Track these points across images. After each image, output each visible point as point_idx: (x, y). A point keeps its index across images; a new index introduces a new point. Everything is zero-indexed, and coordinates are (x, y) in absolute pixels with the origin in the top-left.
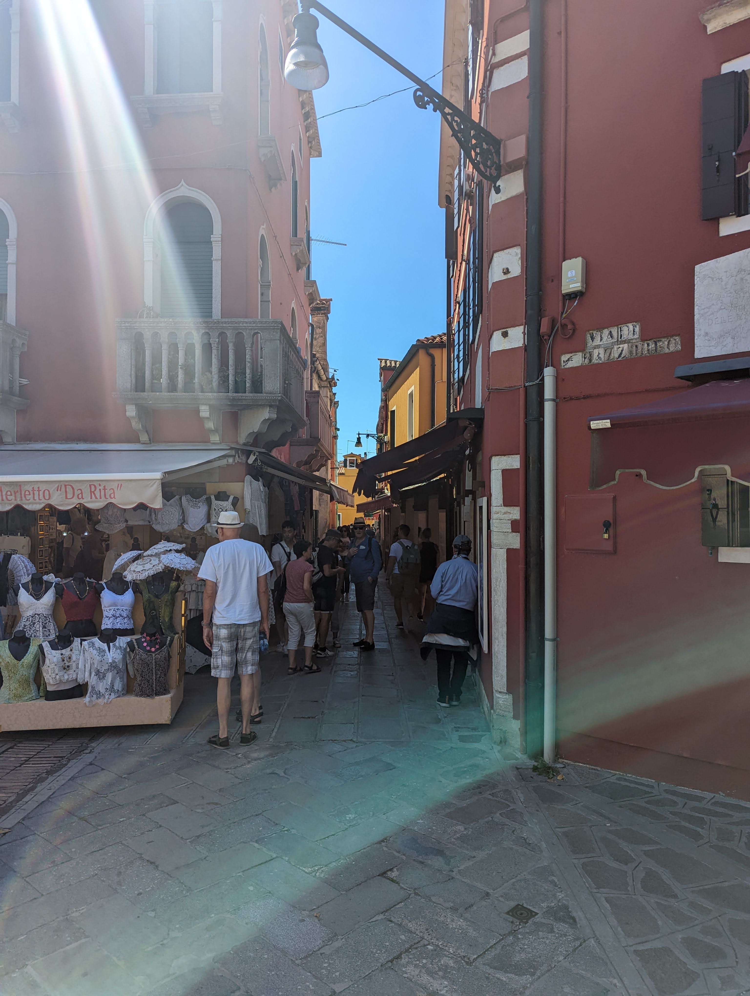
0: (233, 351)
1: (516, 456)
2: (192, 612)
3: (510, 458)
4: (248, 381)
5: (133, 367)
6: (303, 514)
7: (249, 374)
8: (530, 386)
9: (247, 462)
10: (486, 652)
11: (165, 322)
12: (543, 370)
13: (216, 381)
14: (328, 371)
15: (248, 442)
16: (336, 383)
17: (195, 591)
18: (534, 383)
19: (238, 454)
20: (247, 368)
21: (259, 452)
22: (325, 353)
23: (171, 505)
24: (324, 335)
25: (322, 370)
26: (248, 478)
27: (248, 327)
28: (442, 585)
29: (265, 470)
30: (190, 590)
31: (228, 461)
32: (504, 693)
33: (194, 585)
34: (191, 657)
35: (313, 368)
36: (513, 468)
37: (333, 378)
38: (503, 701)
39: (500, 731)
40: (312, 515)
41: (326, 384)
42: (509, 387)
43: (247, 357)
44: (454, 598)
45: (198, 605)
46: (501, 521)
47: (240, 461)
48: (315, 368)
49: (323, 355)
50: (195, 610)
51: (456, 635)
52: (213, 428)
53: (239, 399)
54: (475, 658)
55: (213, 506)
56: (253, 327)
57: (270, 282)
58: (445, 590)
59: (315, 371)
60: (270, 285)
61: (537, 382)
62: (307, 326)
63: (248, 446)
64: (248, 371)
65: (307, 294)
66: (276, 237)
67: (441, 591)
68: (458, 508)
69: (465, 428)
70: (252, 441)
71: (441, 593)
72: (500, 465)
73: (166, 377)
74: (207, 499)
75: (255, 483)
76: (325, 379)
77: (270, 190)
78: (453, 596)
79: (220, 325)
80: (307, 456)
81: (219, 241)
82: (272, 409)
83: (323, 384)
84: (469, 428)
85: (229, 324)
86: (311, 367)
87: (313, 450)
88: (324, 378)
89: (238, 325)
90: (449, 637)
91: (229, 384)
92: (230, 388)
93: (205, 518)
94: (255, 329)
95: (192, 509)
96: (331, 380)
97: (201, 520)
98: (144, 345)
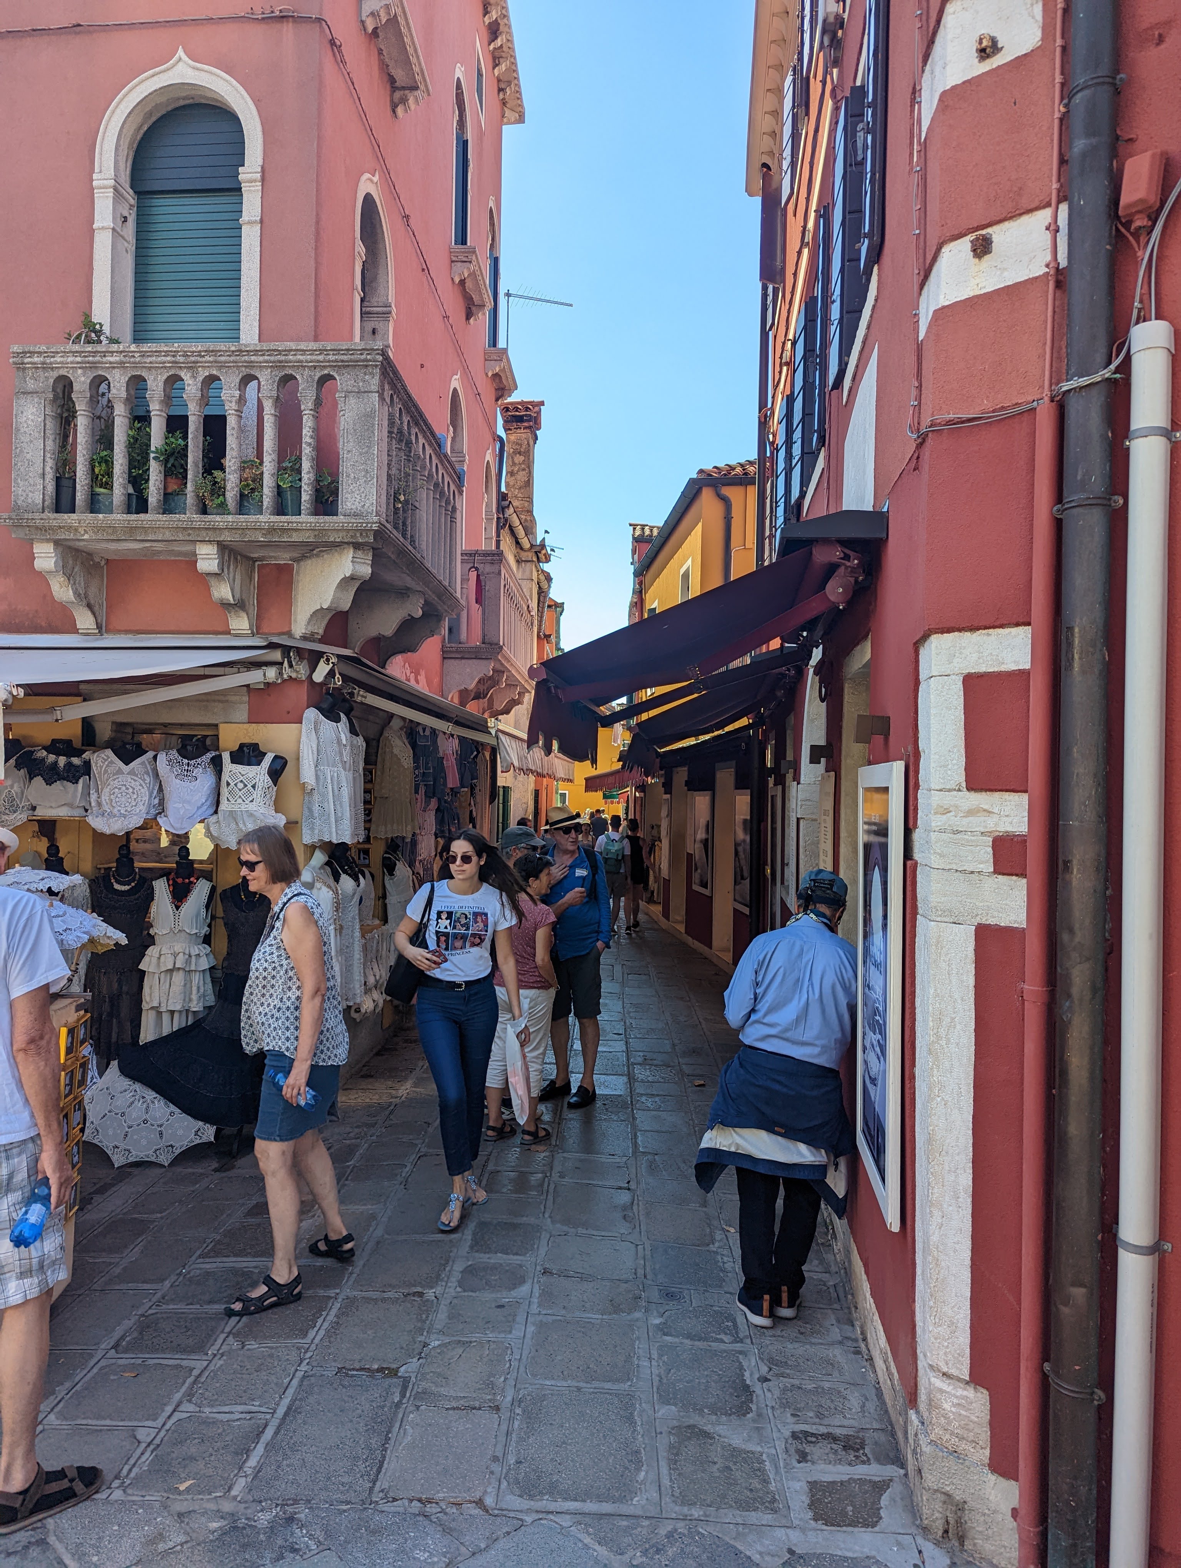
0: (272, 419)
1: (1014, 631)
2: (176, 1016)
3: (993, 638)
4: (305, 487)
5: (48, 455)
6: (472, 794)
7: (309, 472)
8: (1081, 388)
9: (310, 677)
10: (895, 1227)
11: (121, 352)
12: (1128, 331)
13: (233, 488)
14: (534, 534)
15: (313, 634)
16: (550, 555)
17: (183, 969)
18: (1097, 378)
19: (289, 658)
20: (304, 458)
21: (339, 656)
22: (530, 499)
23: (132, 773)
24: (528, 466)
25: (520, 527)
26: (311, 714)
27: (307, 362)
28: (755, 994)
29: (359, 699)
30: (170, 967)
31: (265, 674)
32: (959, 1380)
33: (181, 954)
34: (161, 1126)
35: (502, 520)
36: (1004, 668)
37: (543, 546)
38: (954, 1405)
39: (943, 1498)
40: (493, 796)
41: (530, 555)
42: (993, 411)
43: (304, 432)
44: (788, 1035)
45: (190, 1000)
46: (959, 836)
47: (294, 675)
48: (506, 520)
49: (526, 504)
50: (184, 1014)
51: (791, 1133)
52: (231, 599)
53: (284, 530)
54: (840, 1192)
55: (225, 777)
56: (319, 361)
57: (390, 306)
58: (763, 1007)
59: (505, 525)
60: (390, 313)
61: (1106, 373)
62: (492, 440)
63: (314, 641)
64: (306, 465)
65: (490, 374)
66: (407, 217)
67: (753, 1010)
68: (780, 787)
69: (831, 569)
70: (321, 631)
71: (753, 1017)
72: (956, 660)
73: (121, 480)
74: (213, 759)
75: (327, 725)
76: (529, 546)
77: (394, 111)
78: (786, 1030)
79: (243, 359)
80: (477, 680)
81: (255, 181)
82: (360, 554)
83: (525, 556)
84: (842, 570)
85: (263, 355)
86: (498, 518)
87: (487, 668)
88: (526, 544)
89: (283, 358)
90: (774, 1137)
91: (262, 496)
92: (265, 504)
93: (208, 803)
94: (324, 367)
95: (178, 781)
96: (538, 549)
97: (198, 808)
98: (74, 406)
